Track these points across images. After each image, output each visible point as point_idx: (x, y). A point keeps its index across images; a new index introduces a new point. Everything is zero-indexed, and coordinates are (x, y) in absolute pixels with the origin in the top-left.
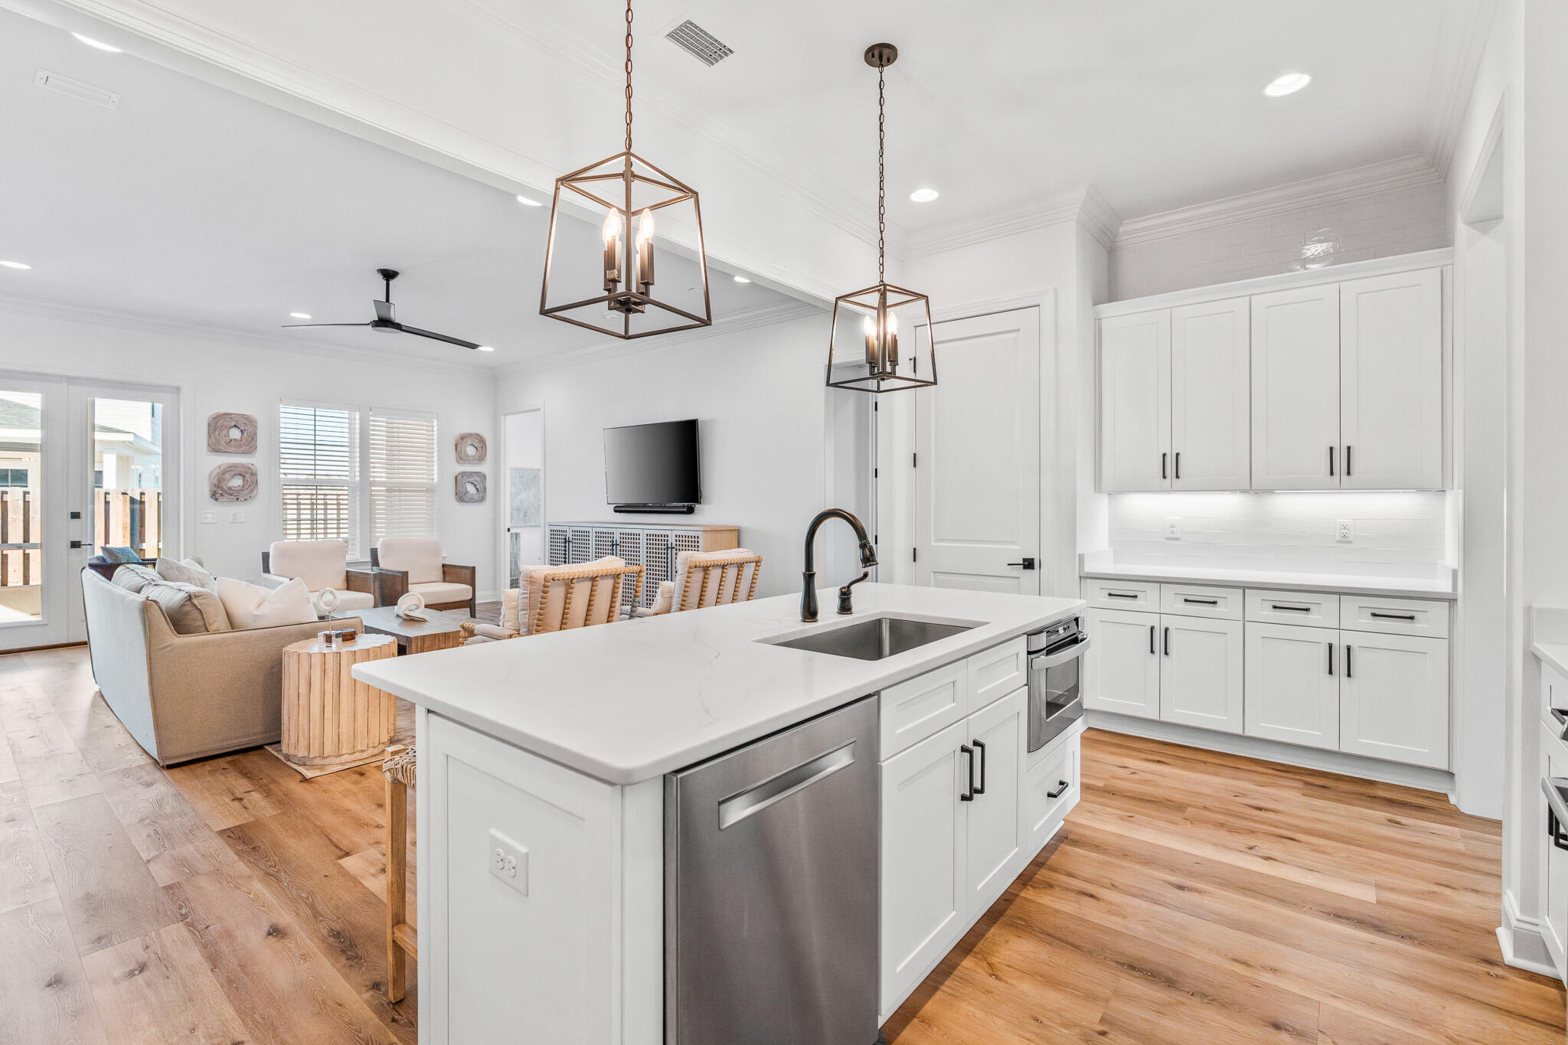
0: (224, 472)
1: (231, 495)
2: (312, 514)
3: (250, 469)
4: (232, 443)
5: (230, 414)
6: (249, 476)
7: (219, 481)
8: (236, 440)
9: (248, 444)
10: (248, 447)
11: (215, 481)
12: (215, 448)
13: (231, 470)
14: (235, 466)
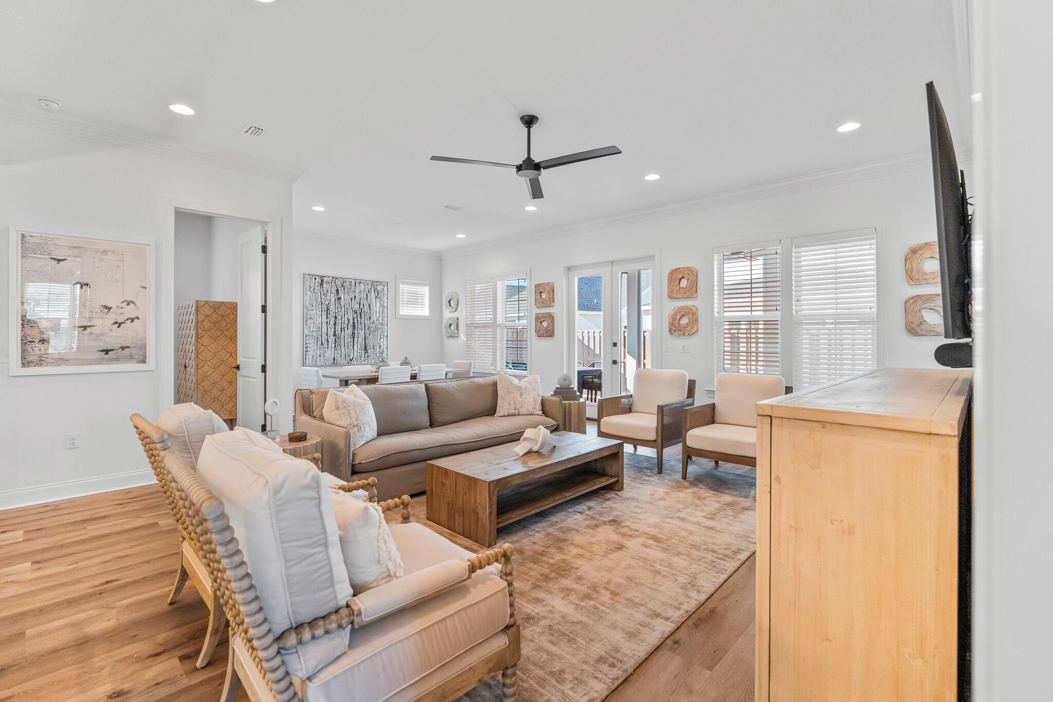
0: (676, 314)
1: (680, 330)
2: (747, 349)
3: (692, 310)
4: (681, 291)
5: (679, 269)
6: (691, 313)
7: (673, 320)
8: (683, 288)
9: (692, 291)
10: (690, 293)
11: (671, 321)
12: (671, 297)
13: (680, 312)
14: (683, 308)
